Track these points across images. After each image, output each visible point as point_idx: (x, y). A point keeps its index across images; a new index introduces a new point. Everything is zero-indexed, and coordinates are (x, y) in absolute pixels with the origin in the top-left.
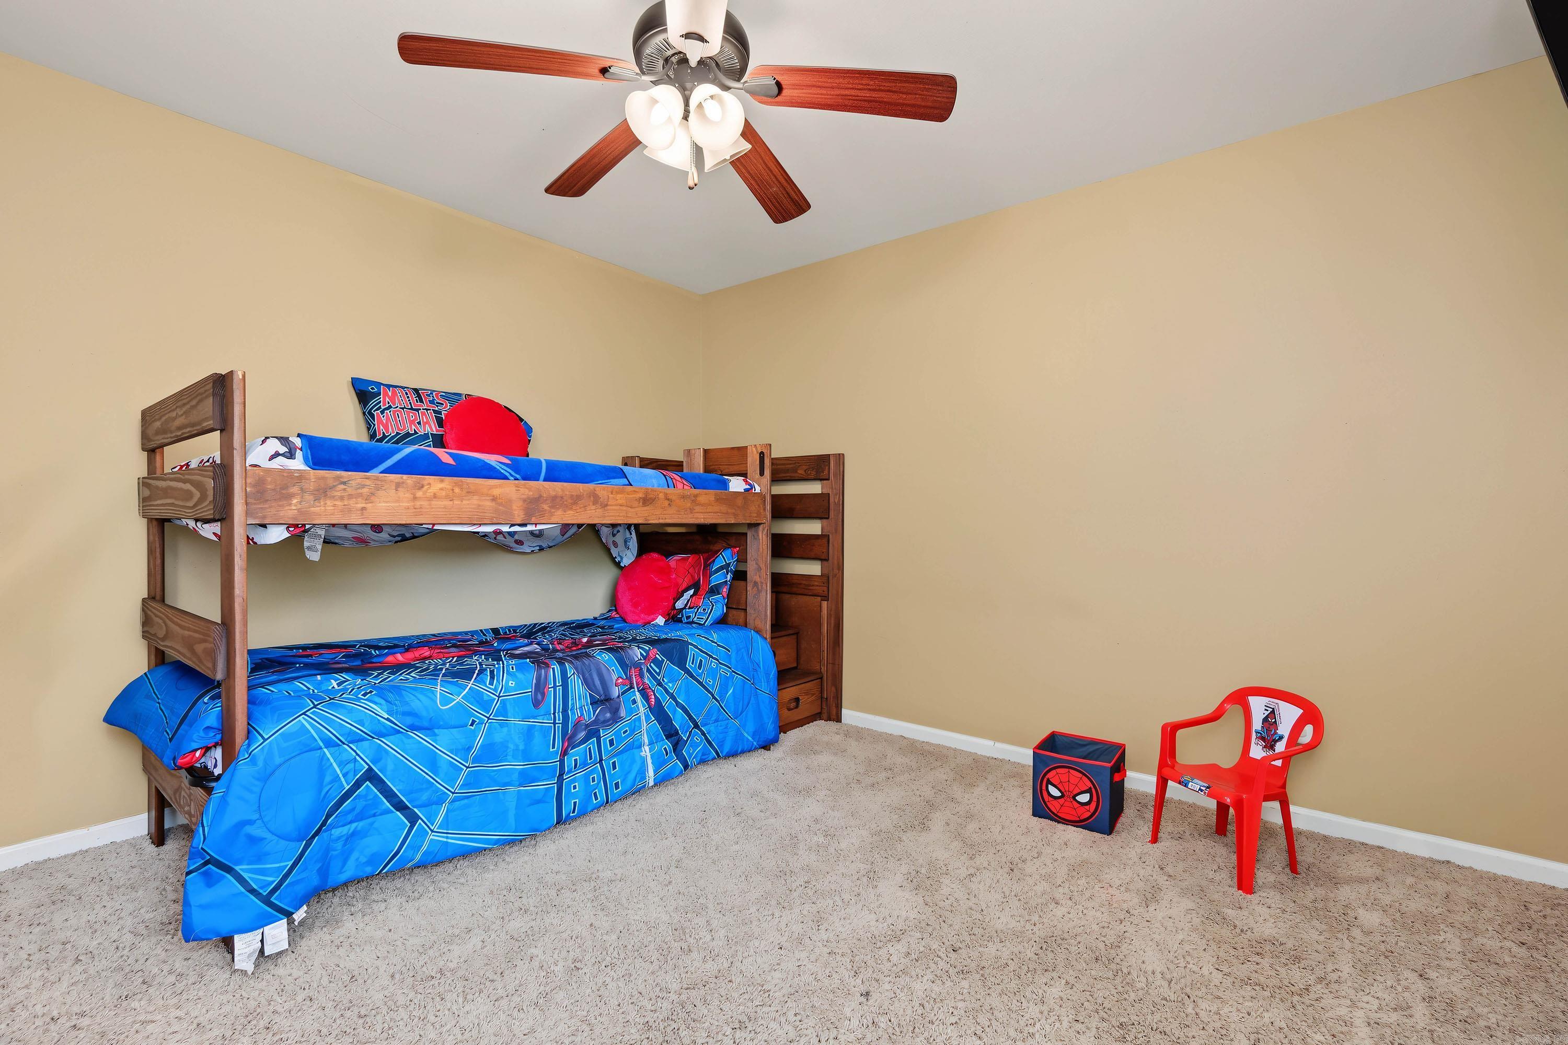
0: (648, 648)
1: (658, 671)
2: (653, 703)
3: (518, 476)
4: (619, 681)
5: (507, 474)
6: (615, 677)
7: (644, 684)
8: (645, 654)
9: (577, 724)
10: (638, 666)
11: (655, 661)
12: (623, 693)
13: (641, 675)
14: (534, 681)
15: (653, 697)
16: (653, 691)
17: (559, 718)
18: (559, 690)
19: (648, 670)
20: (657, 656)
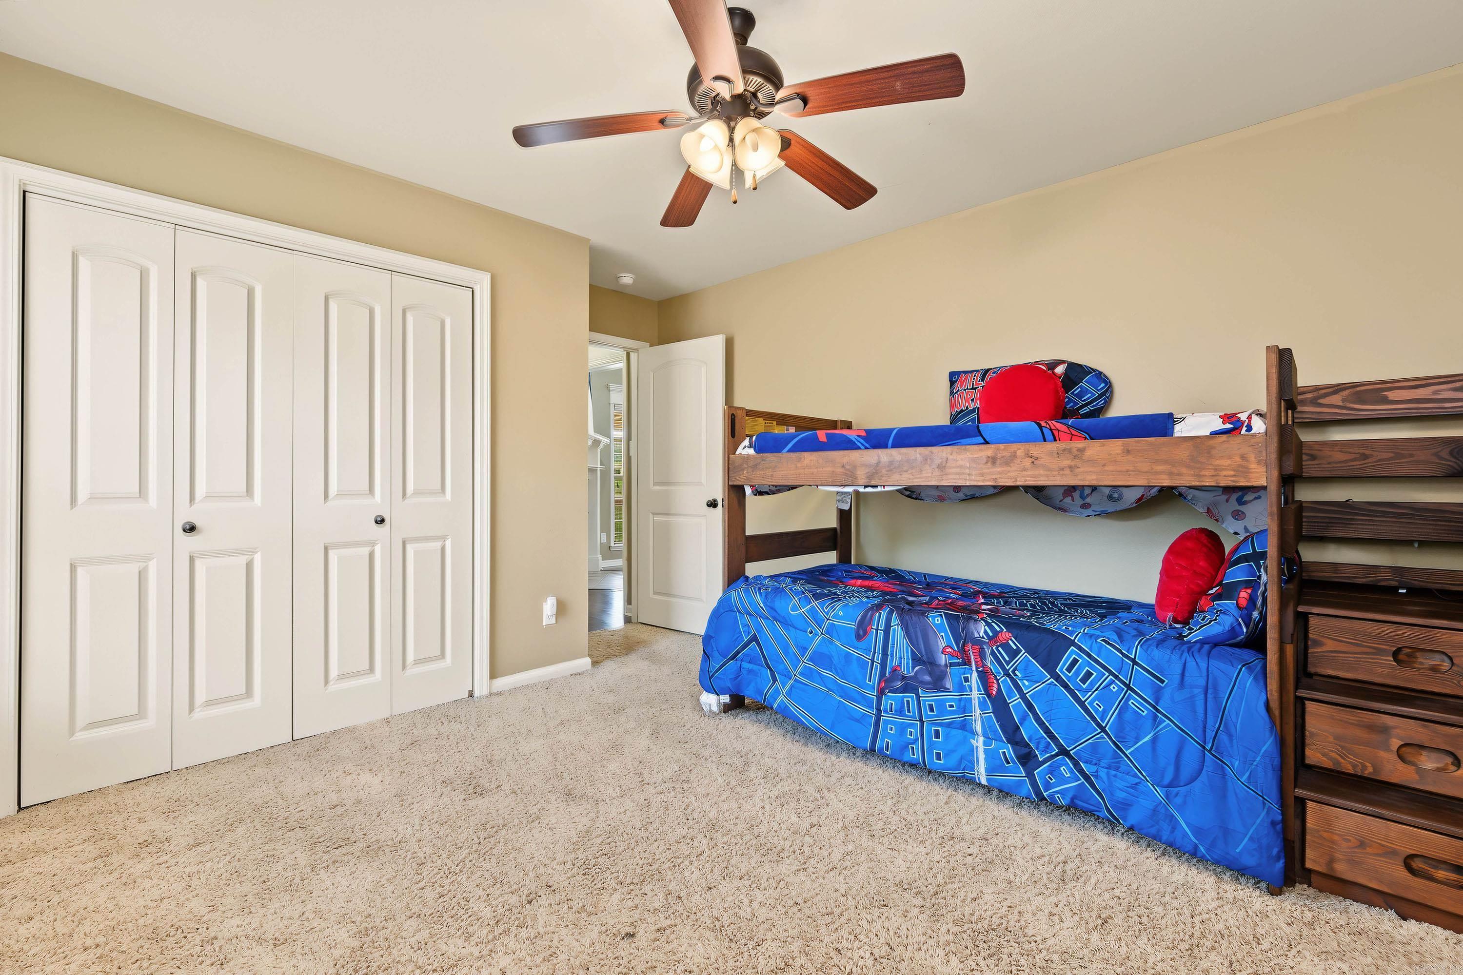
0: (998, 629)
1: (1007, 659)
2: (994, 693)
3: (867, 445)
4: (947, 650)
5: (859, 444)
6: (942, 644)
7: (984, 666)
8: (991, 634)
9: (894, 670)
10: (978, 642)
11: (1006, 646)
12: (951, 665)
13: (981, 655)
14: (859, 617)
15: (995, 686)
16: (997, 680)
17: (878, 658)
18: (881, 633)
19: (993, 653)
20: (1010, 642)
